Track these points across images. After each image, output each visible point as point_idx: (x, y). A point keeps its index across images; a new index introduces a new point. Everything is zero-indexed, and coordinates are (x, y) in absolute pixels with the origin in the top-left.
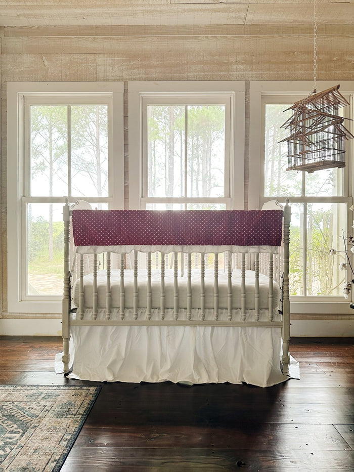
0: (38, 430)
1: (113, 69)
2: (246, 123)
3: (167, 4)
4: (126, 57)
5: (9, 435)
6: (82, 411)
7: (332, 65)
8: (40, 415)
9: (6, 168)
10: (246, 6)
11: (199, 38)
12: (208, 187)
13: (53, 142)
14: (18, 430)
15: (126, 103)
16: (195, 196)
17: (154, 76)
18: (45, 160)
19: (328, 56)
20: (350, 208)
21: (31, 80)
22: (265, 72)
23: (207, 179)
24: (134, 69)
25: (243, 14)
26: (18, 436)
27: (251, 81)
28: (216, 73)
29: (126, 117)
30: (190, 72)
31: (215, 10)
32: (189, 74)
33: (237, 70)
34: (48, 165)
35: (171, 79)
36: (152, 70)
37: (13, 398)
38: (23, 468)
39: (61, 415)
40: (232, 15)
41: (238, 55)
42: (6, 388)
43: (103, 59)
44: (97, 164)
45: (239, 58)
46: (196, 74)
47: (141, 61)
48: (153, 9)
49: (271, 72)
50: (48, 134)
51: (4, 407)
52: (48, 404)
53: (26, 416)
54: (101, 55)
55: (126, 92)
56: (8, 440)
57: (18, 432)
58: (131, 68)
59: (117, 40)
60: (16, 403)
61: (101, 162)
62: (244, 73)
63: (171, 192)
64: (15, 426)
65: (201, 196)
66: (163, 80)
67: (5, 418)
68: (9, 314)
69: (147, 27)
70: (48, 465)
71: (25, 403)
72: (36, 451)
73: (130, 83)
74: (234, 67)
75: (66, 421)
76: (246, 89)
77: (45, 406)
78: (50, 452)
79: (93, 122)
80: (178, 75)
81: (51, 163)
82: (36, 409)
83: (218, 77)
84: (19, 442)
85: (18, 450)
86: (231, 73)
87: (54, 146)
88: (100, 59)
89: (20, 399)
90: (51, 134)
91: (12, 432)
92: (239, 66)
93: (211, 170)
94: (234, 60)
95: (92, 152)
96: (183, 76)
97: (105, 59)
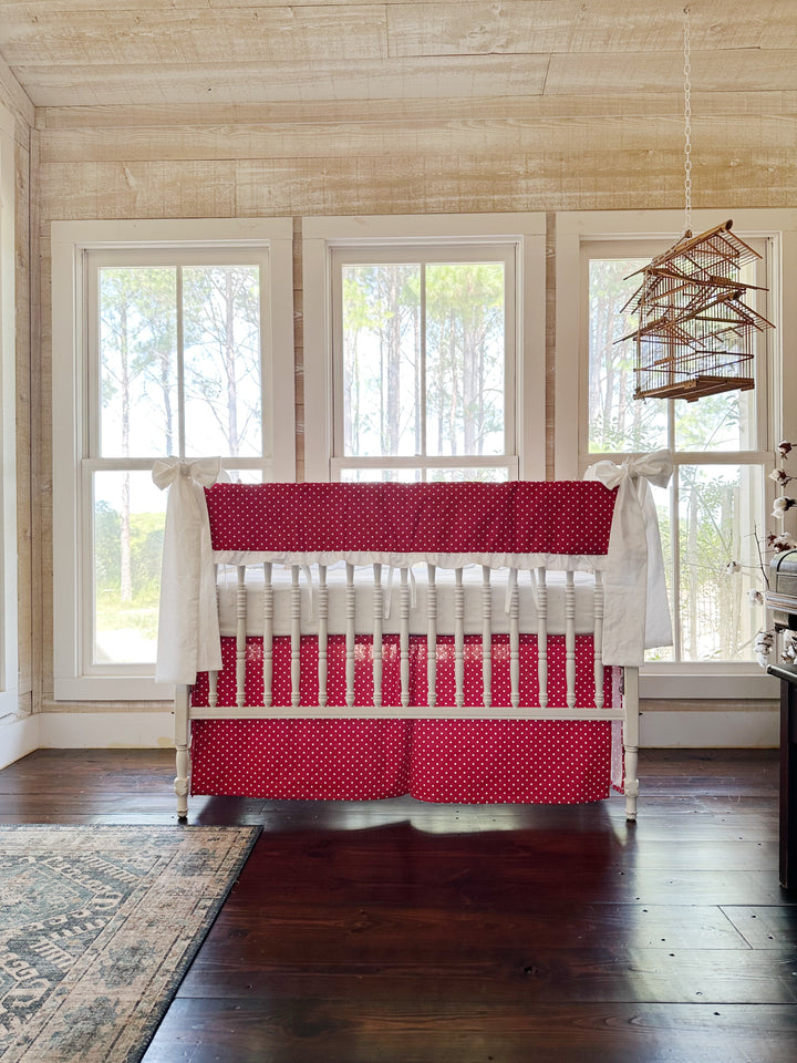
0: (151, 894)
1: (270, 192)
2: (547, 301)
3: (382, 59)
4: (296, 167)
5: (100, 901)
6: (229, 864)
7: (728, 175)
8: (152, 871)
9: (51, 400)
10: (545, 59)
11: (449, 125)
12: (477, 432)
13: (129, 335)
14: (114, 893)
15: (297, 262)
16: (447, 452)
17: (356, 204)
18: (111, 376)
19: (719, 158)
20: (771, 476)
21: (100, 216)
22: (588, 194)
23: (474, 413)
24: (315, 190)
25: (539, 75)
26: (116, 902)
27: (557, 213)
28: (484, 197)
29: (297, 292)
30: (431, 196)
31: (481, 69)
32: (428, 200)
33: (527, 190)
34: (119, 387)
35: (391, 211)
36: (352, 193)
37: (97, 845)
38: (133, 948)
39: (191, 870)
40: (514, 76)
41: (531, 159)
42: (80, 828)
43: (249, 171)
44: (229, 383)
45: (533, 164)
46: (442, 199)
47: (328, 174)
48: (351, 68)
49: (600, 193)
50: (118, 317)
51: (82, 859)
52: (163, 854)
53: (126, 873)
54: (247, 164)
55: (297, 238)
56: (98, 908)
57: (116, 897)
58: (307, 191)
59: (278, 131)
60: (102, 853)
61: (236, 379)
62: (543, 195)
63: (395, 443)
64: (108, 888)
65: (461, 452)
66: (376, 213)
67: (87, 876)
68: (55, 703)
69: (340, 104)
70: (176, 944)
71: (121, 853)
72: (151, 924)
73: (305, 220)
74: (523, 183)
75: (201, 881)
76: (547, 230)
77: (159, 857)
78: (177, 926)
79: (220, 289)
80: (404, 202)
81: (126, 382)
82: (142, 862)
83: (490, 205)
84: (119, 912)
85: (119, 924)
86: (517, 196)
87: (132, 344)
88: (245, 171)
89: (111, 846)
90: (124, 318)
91: (103, 896)
92: (531, 183)
93: (484, 394)
94: (522, 170)
95: (217, 356)
96: (415, 204)
97: (254, 170)
